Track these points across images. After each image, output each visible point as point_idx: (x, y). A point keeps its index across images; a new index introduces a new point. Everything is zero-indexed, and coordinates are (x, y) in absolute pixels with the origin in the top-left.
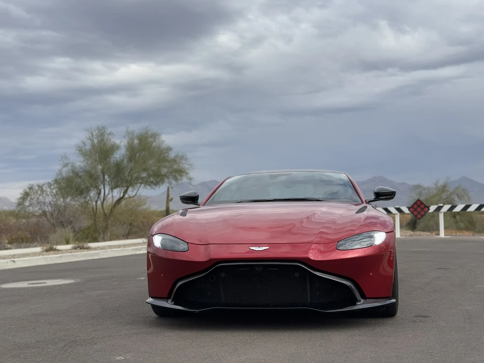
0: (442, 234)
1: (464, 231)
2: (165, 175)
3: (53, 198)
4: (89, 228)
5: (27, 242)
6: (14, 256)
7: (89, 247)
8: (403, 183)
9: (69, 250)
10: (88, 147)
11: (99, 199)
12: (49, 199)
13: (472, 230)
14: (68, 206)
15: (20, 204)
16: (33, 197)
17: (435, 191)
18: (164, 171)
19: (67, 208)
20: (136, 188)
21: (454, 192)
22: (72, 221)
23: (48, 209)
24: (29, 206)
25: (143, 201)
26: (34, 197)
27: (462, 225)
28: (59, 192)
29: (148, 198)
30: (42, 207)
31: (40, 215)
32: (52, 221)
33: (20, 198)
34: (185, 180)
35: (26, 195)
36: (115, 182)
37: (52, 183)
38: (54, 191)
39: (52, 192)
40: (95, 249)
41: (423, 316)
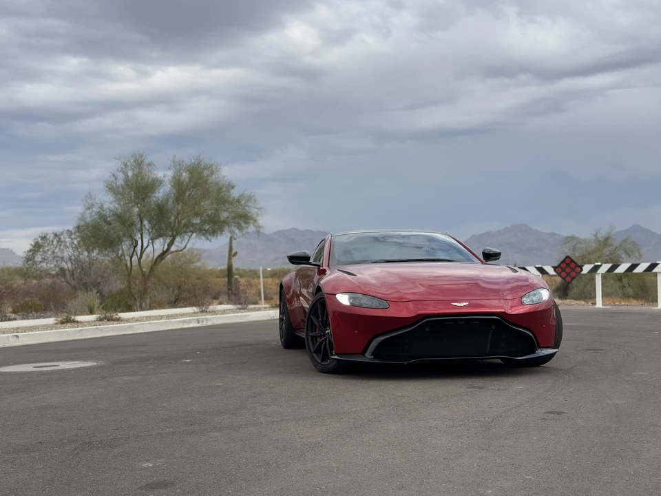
0: (599, 303)
1: (631, 299)
2: (224, 222)
3: (74, 251)
4: (121, 292)
5: (36, 311)
6: (17, 330)
7: (120, 318)
8: (553, 234)
9: (92, 322)
10: (120, 182)
11: (135, 253)
12: (68, 253)
13: (641, 299)
14: (94, 262)
15: (29, 258)
16: (46, 248)
17: (594, 245)
18: (224, 215)
19: (93, 264)
20: (186, 238)
21: (620, 246)
22: (99, 283)
23: (67, 266)
24: (41, 262)
25: (196, 255)
26: (48, 250)
27: (630, 291)
28: (82, 243)
29: (204, 251)
30: (59, 263)
31: (57, 274)
32: (73, 283)
33: (30, 251)
34: (251, 228)
35: (37, 247)
36: (156, 230)
37: (73, 231)
38: (75, 242)
39: (73, 243)
40: (128, 321)
41: (556, 412)
